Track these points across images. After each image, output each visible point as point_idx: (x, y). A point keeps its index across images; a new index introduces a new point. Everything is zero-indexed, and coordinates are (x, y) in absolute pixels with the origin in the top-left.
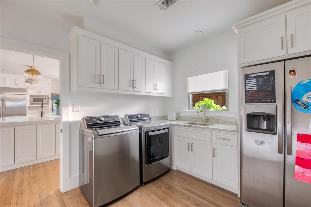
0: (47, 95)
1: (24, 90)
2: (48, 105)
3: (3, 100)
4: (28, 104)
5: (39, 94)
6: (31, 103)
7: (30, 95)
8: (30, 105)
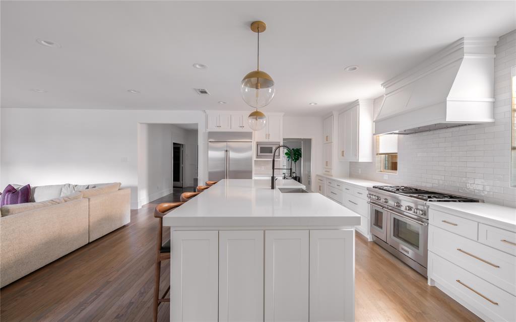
0: (279, 141)
1: (249, 135)
2: (279, 158)
3: (227, 151)
4: (254, 158)
5: (267, 140)
6: (258, 156)
7: (257, 142)
8: (257, 158)
